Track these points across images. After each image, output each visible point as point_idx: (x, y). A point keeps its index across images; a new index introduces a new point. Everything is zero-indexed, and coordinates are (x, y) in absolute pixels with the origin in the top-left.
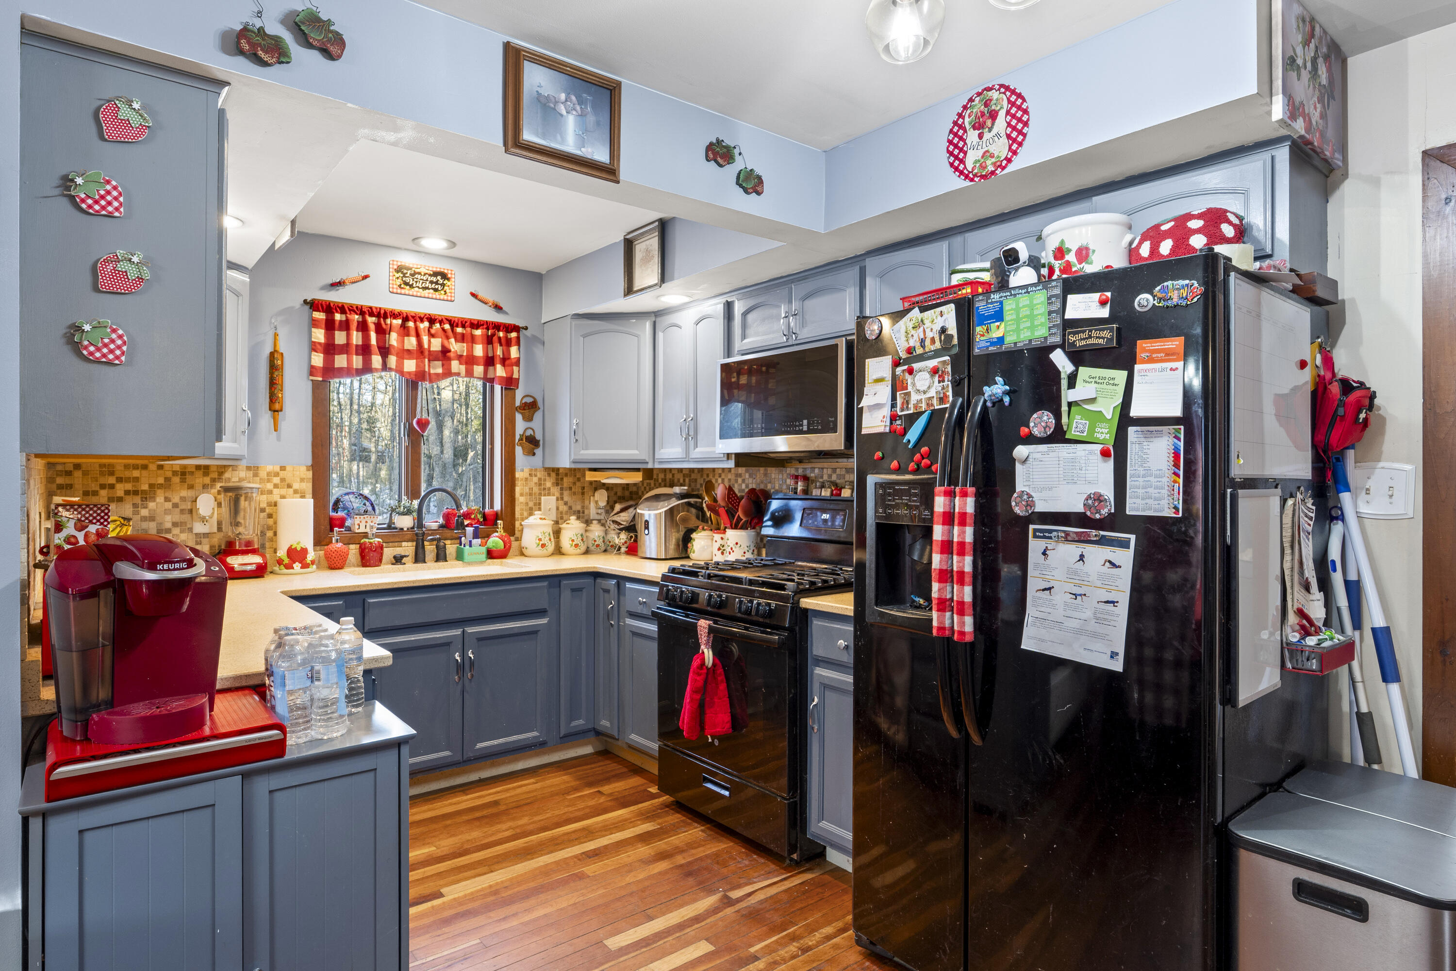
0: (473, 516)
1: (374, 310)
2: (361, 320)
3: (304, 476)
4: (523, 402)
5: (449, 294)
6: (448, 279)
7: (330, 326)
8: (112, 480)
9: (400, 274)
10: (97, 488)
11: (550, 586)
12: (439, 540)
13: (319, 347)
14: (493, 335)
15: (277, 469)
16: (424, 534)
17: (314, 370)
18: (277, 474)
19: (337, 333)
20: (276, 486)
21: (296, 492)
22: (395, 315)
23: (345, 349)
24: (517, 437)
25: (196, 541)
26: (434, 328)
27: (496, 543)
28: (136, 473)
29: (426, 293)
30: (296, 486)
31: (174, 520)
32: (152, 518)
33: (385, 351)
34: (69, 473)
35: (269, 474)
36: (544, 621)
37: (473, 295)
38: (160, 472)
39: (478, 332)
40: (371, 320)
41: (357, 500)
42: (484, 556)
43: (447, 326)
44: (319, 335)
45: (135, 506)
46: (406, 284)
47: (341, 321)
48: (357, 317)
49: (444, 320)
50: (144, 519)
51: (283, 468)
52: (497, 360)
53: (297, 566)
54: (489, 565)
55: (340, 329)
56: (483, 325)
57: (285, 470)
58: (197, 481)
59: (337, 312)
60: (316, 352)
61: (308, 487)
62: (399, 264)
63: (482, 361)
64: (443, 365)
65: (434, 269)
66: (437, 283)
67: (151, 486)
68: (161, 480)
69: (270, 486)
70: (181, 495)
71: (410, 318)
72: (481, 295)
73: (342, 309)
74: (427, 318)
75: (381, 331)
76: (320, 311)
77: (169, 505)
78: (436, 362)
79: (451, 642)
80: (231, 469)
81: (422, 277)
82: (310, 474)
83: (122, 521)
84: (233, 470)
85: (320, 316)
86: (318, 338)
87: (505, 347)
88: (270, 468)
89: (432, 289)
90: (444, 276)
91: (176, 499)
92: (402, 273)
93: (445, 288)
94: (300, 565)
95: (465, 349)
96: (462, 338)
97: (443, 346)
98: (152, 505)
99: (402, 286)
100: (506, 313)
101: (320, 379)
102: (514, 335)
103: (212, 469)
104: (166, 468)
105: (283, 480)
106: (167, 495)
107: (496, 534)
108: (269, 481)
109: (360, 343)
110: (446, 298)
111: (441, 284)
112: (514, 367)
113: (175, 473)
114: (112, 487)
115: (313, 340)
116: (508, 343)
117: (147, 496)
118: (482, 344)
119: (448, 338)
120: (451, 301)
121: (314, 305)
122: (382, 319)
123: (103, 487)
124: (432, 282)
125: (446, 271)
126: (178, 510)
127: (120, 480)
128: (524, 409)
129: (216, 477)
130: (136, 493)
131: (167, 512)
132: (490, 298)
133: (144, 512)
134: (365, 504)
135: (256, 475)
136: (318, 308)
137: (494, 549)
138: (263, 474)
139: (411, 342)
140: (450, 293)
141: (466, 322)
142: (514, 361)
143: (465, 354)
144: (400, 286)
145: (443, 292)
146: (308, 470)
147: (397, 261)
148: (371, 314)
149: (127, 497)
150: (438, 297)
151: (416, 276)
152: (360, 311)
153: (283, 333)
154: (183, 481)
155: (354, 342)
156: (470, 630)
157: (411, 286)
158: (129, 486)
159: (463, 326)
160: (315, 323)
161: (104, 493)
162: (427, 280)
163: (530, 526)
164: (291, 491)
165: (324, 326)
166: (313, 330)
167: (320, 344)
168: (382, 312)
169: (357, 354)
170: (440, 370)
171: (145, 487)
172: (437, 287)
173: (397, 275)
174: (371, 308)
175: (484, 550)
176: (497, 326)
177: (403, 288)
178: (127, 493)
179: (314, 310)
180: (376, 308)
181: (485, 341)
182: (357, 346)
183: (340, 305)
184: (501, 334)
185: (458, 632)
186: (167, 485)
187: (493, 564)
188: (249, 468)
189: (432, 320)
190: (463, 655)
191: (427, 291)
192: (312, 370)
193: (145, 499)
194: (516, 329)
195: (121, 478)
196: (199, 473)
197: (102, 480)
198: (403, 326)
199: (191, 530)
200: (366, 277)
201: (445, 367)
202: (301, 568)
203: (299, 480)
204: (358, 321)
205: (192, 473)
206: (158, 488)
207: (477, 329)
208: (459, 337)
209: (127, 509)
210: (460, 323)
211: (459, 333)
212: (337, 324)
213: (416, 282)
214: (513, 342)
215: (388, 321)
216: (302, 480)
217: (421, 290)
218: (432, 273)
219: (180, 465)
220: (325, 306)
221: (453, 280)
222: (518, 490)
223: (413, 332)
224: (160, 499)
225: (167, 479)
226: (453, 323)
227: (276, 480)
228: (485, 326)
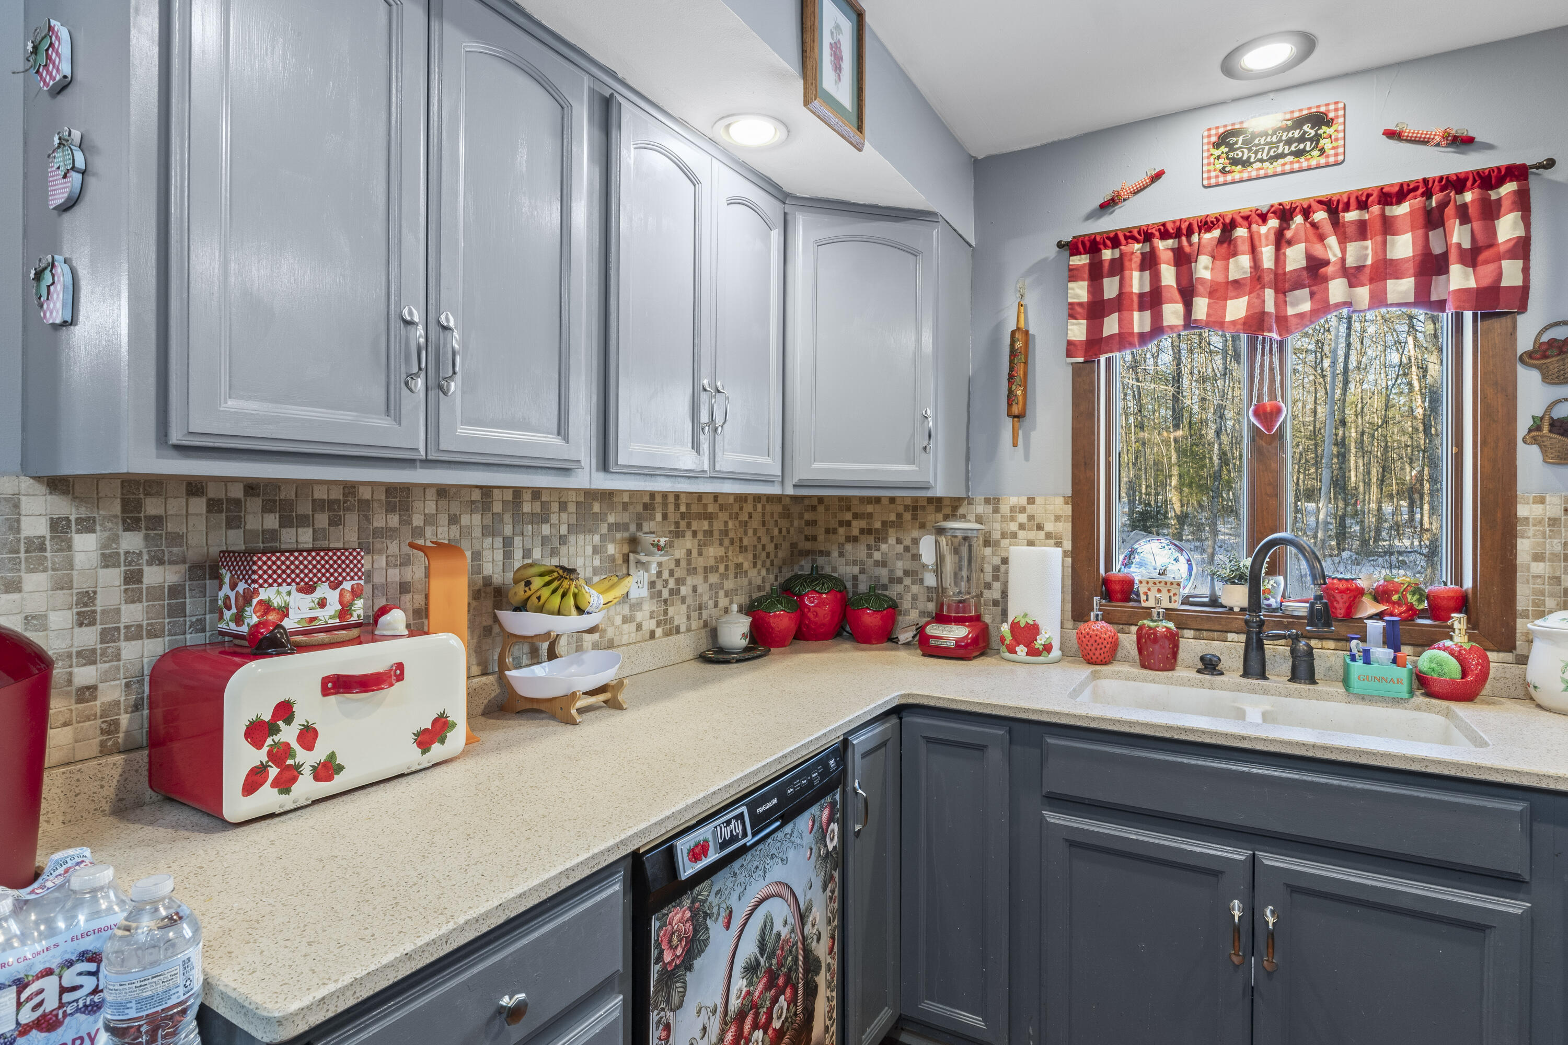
0: (1395, 598)
1: (1170, 227)
2: (1148, 250)
3: (1061, 513)
4: (1545, 338)
5: (1332, 152)
6: (1329, 123)
7: (1096, 274)
8: (848, 516)
9: (1224, 149)
10: (836, 526)
11: (1533, 816)
12: (1296, 639)
13: (1079, 309)
14: (1443, 205)
15: (1023, 501)
16: (1261, 623)
17: (1072, 347)
18: (1023, 510)
19: (1105, 280)
20: (1022, 527)
21: (1049, 536)
22: (1206, 225)
23: (1120, 304)
24: (1523, 425)
25: (928, 597)
26: (1293, 226)
27: (1439, 664)
28: (870, 508)
29: (1278, 166)
30: (1049, 527)
31: (905, 568)
32: (883, 564)
33: (1187, 293)
34: (814, 508)
35: (1012, 509)
36: (1515, 907)
37: (1391, 134)
38: (892, 506)
39: (1402, 209)
40: (1163, 246)
41: (1165, 552)
42: (1404, 688)
43: (1320, 216)
44: (1080, 291)
45: (869, 547)
46: (1235, 162)
47: (1112, 261)
48: (1137, 246)
49: (1315, 205)
50: (877, 564)
51: (1031, 501)
52: (1453, 255)
53: (1021, 650)
54: (1418, 708)
55: (1112, 274)
56: (1416, 189)
57: (1033, 503)
58: (929, 518)
59: (1106, 247)
60: (1076, 318)
61: (1065, 529)
62: (1221, 130)
63: (1411, 267)
64: (1312, 294)
65: (1296, 115)
66: (1302, 139)
67: (884, 523)
68: (893, 517)
69: (1013, 527)
70: (913, 536)
71: (1239, 220)
72: (1412, 127)
73: (1114, 240)
74: (1274, 212)
75: (1183, 260)
76: (1080, 254)
77: (900, 548)
78: (1297, 292)
79: (1222, 873)
80: (966, 502)
81: (1269, 140)
82: (1068, 510)
83: (561, 572)
84: (969, 504)
85: (1082, 260)
86: (1078, 296)
87: (1477, 225)
88: (1013, 500)
89: (1292, 153)
90: (1319, 120)
91: (907, 542)
92: (1228, 145)
93: (1322, 142)
94: (1026, 650)
95: (1370, 252)
96: (1362, 230)
97: (1309, 257)
98: (884, 547)
99: (1227, 169)
100: (1489, 147)
101: (1081, 360)
102: (1509, 188)
103: (946, 503)
104: (898, 501)
105: (1031, 518)
106: (899, 535)
107: (1448, 643)
108: (1012, 519)
109: (1147, 289)
110: (1323, 161)
111: (1311, 140)
112: (1505, 264)
113: (906, 508)
114: (849, 524)
115: (1070, 300)
116: (1491, 211)
117: (879, 536)
118: (1413, 229)
119: (1322, 238)
120: (1337, 164)
121: (1073, 247)
122: (1184, 239)
123: (841, 523)
124: (1289, 142)
125: (1323, 109)
126: (909, 554)
127: (856, 516)
128: (1545, 357)
129: (950, 512)
130: (870, 532)
131: (899, 557)
132: (1435, 127)
133: (877, 556)
134: (1176, 560)
135: (996, 511)
136: (1077, 248)
137: (1435, 676)
138: (1005, 509)
139: (1241, 265)
140: (1333, 148)
141: (1369, 196)
142: (1502, 249)
143: (1369, 262)
144: (1223, 171)
145: (1316, 153)
146: (1066, 503)
147: (1217, 128)
148: (1165, 235)
149: (862, 536)
150: (1305, 165)
151: (1256, 142)
152: (1146, 235)
153: (1031, 300)
154: (914, 517)
155: (1136, 289)
156: (1270, 860)
157: (1246, 163)
158: (863, 524)
159: (1363, 205)
160: (1074, 275)
161: (841, 531)
162: (1280, 141)
163: (1551, 636)
164: (1042, 534)
165: (1086, 276)
166: (1070, 285)
167: (1081, 304)
168: (1184, 226)
169: (1141, 308)
170: (1306, 307)
171: (878, 525)
172: (1301, 146)
173: (1217, 152)
174: (1164, 225)
175: (1403, 673)
176: (1457, 183)
177: (1230, 172)
178: (862, 531)
179: (1072, 255)
180: (1174, 222)
181: (1420, 220)
182: (1141, 295)
183: (1112, 235)
184: (1468, 197)
185: (1240, 855)
186: (898, 524)
187: (1429, 710)
188: (987, 501)
189: (1285, 214)
190: (1252, 913)
191: (1281, 161)
192: (1071, 348)
193: (877, 540)
194: (1518, 173)
195: (857, 514)
196: (931, 509)
197: (840, 517)
198: (1226, 237)
199: (922, 581)
200: (1158, 176)
201: (1317, 297)
202: (1027, 654)
203: (1053, 518)
204: (1142, 254)
205: (923, 508)
206: (891, 527)
207: (1399, 202)
208: (1351, 231)
209: (861, 552)
210: (1353, 201)
211: (1352, 222)
212: (1106, 265)
213: (1256, 153)
214: (1506, 204)
215: (1195, 238)
216: (1058, 518)
217: (1267, 164)
218: (1289, 123)
219: (912, 497)
220: (1088, 244)
221: (1341, 120)
222: (1524, 547)
223: (1244, 246)
224: (892, 540)
225: (899, 516)
226: (1333, 207)
227: (1022, 518)
228: (1421, 191)
